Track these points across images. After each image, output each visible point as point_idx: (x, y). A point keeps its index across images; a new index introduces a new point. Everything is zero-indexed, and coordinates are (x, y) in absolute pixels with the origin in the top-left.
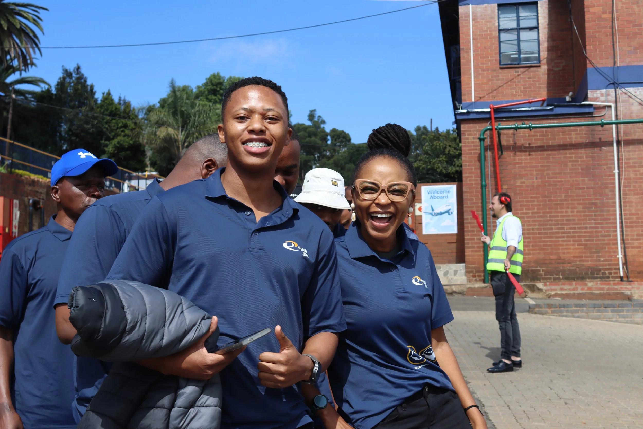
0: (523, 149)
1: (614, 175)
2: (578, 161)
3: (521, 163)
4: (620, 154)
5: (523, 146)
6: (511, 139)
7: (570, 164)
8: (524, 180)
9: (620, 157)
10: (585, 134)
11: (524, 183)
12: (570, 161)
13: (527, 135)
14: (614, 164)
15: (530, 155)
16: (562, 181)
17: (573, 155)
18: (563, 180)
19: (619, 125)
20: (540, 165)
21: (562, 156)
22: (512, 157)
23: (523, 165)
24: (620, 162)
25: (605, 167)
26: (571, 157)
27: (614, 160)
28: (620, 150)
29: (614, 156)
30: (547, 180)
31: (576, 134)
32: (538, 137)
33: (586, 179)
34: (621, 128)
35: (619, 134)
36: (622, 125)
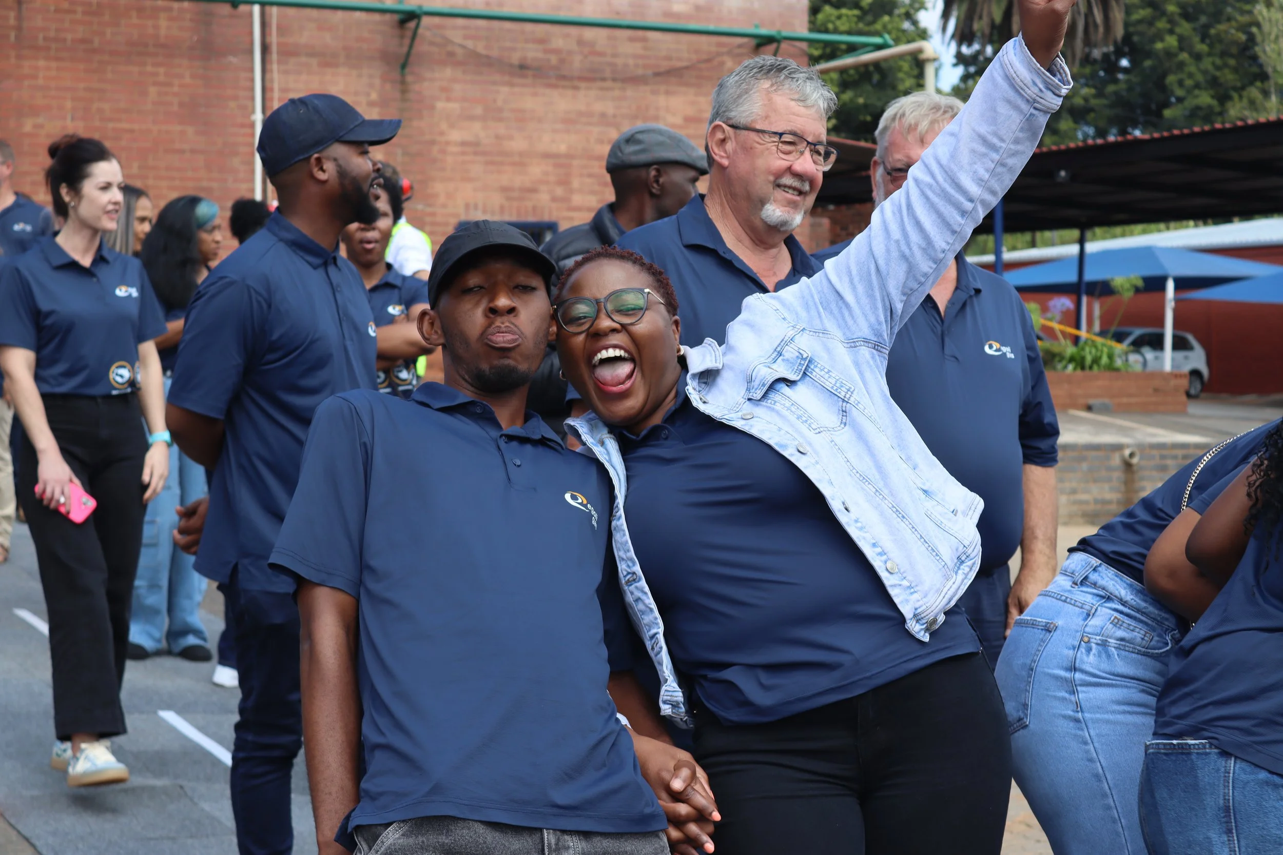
0: (41, 42)
1: (252, 125)
2: (170, 85)
3: (35, 77)
4: (268, 76)
5: (41, 36)
6: (12, 14)
7: (153, 90)
8: (40, 120)
9: (268, 84)
10: (191, 20)
11: (41, 126)
12: (155, 84)
13: (52, 8)
14: (253, 98)
15: (58, 59)
16: (132, 131)
17: (161, 70)
18: (136, 127)
19: (268, 8)
20: (82, 85)
21: (135, 69)
22: (13, 61)
23: (41, 82)
24: (268, 95)
25: (232, 104)
26: (155, 74)
27: (252, 89)
28: (268, 67)
29: (252, 80)
30: (97, 123)
31: (171, 19)
32: (79, 16)
33: (190, 130)
34: (271, 15)
35: (267, 30)
36: (274, 10)
